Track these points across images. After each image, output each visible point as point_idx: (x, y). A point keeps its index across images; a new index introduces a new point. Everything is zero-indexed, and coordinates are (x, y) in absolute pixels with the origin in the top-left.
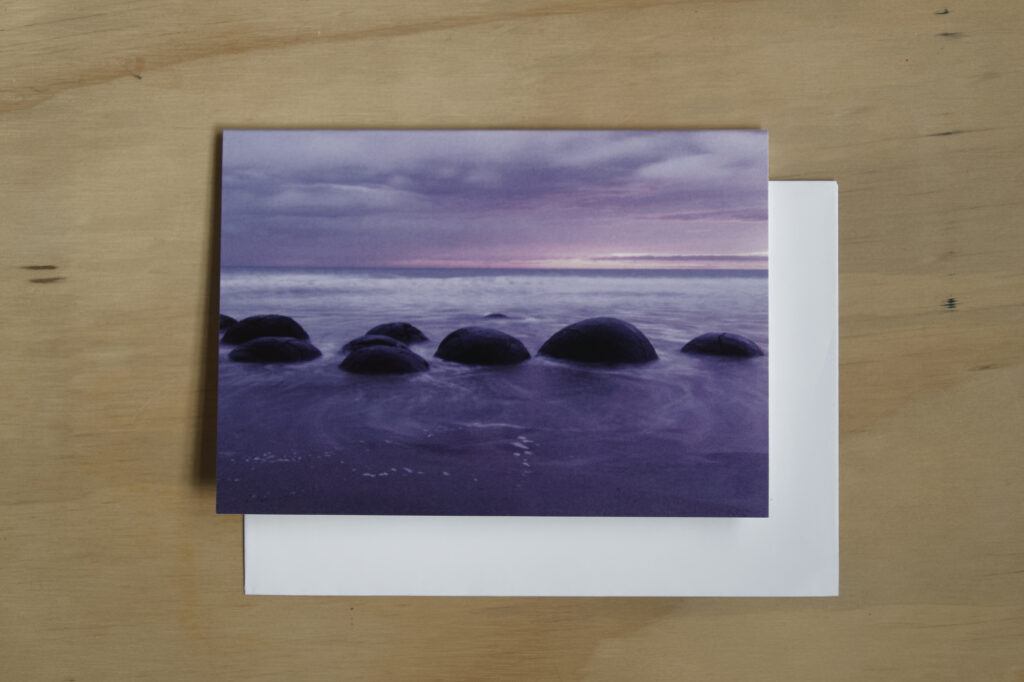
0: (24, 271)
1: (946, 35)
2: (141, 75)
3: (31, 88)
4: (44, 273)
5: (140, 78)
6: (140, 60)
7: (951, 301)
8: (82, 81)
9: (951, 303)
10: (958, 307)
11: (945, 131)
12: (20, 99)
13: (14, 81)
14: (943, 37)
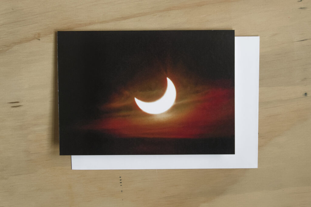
0: (9, 104)
1: (301, 8)
3: (5, 45)
5: (39, 40)
6: (39, 34)
7: (306, 93)
8: (20, 42)
9: (306, 94)
10: (308, 95)
11: (302, 40)
14: (300, 9)
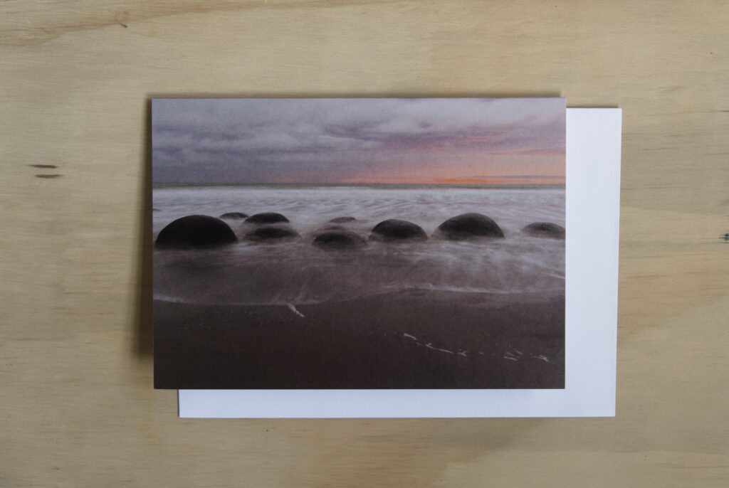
0: (32, 168)
2: (127, 25)
3: (42, 29)
4: (46, 171)
5: (126, 27)
6: (126, 13)
7: (727, 235)
8: (80, 27)
9: (727, 237)
12: (32, 37)
13: (29, 22)
